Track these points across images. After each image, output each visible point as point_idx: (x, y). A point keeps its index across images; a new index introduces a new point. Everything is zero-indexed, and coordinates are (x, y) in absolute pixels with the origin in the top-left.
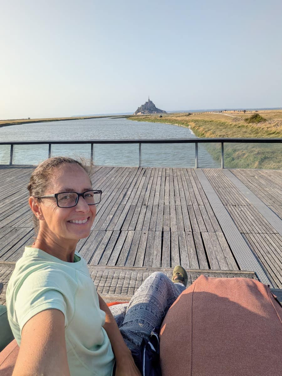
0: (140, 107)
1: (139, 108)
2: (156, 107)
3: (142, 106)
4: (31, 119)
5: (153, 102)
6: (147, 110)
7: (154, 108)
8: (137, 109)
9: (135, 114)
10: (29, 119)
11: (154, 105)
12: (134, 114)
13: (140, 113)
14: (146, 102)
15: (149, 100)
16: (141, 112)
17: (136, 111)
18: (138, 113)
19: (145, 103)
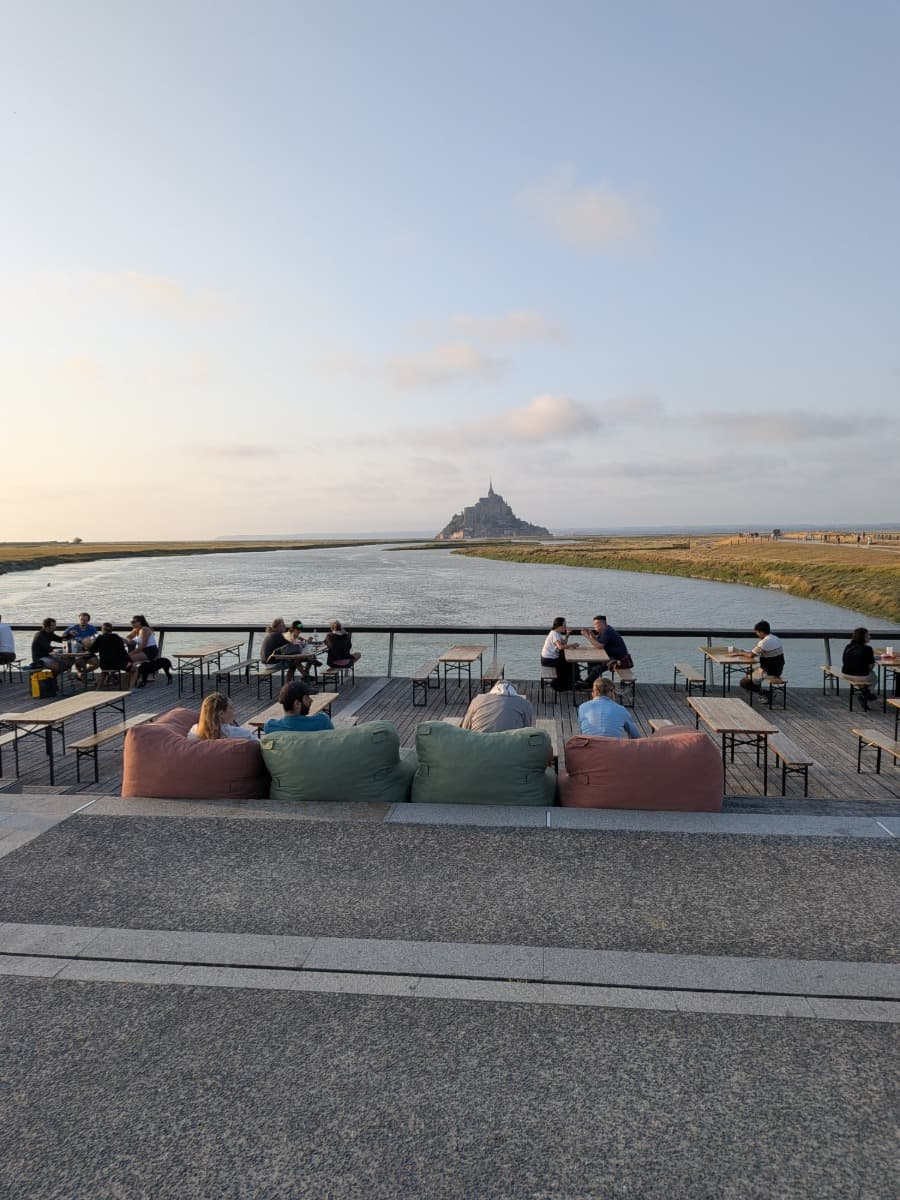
0: (459, 514)
1: (456, 516)
2: (514, 516)
3: (468, 510)
4: (84, 541)
5: (505, 500)
6: (485, 523)
7: (509, 517)
8: (451, 520)
9: (442, 537)
10: (78, 541)
11: (509, 509)
12: (438, 537)
13: (461, 533)
14: (481, 499)
15: (491, 491)
16: (464, 531)
17: (445, 526)
18: (452, 533)
19: (477, 501)
